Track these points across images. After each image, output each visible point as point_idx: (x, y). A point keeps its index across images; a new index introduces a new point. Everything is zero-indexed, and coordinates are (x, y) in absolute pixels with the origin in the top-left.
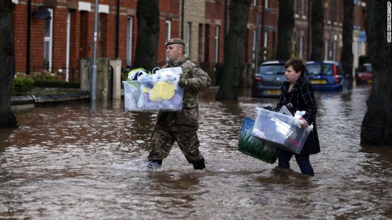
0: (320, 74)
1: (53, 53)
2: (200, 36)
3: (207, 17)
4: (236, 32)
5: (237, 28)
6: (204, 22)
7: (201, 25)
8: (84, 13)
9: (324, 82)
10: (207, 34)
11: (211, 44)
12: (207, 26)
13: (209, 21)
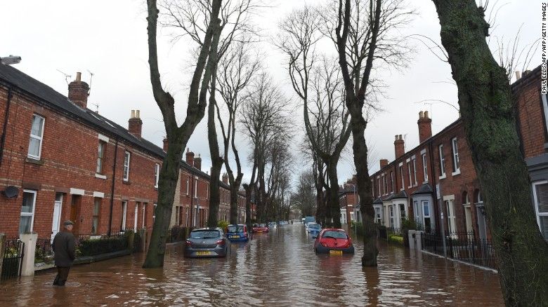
0: (236, 232)
1: (34, 225)
2: (177, 212)
3: (180, 203)
4: (163, 205)
5: (164, 201)
6: (179, 205)
7: (177, 207)
8: (76, 197)
9: (238, 237)
10: (181, 212)
11: (183, 216)
12: (181, 207)
13: (182, 205)
